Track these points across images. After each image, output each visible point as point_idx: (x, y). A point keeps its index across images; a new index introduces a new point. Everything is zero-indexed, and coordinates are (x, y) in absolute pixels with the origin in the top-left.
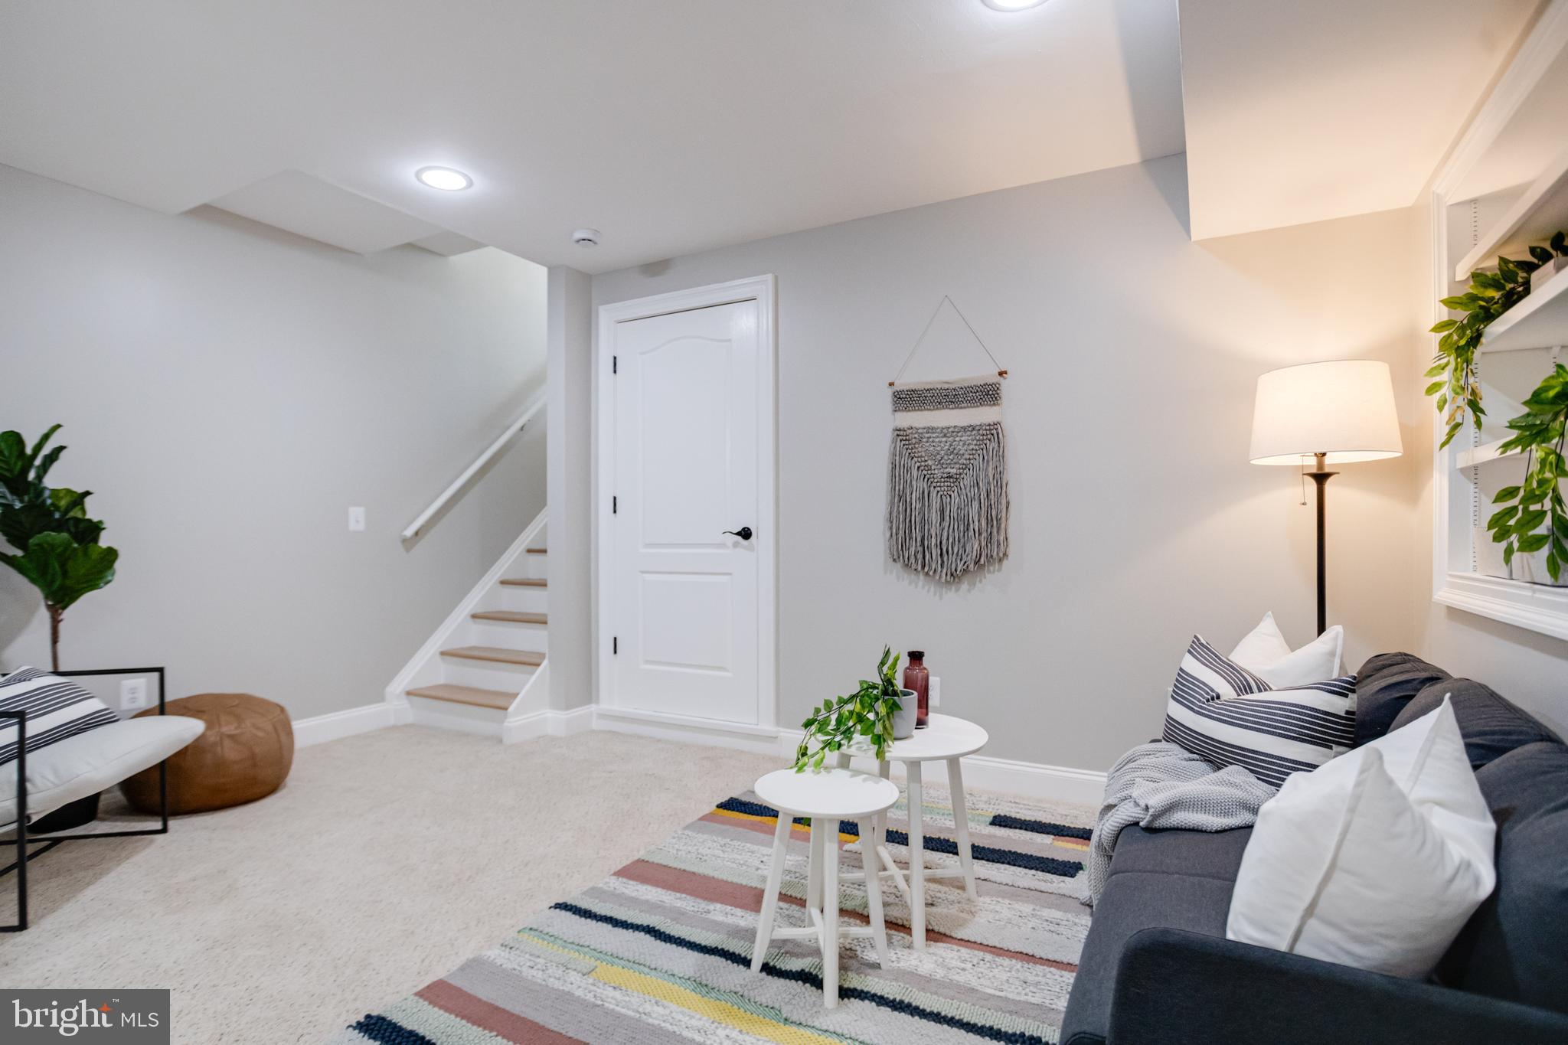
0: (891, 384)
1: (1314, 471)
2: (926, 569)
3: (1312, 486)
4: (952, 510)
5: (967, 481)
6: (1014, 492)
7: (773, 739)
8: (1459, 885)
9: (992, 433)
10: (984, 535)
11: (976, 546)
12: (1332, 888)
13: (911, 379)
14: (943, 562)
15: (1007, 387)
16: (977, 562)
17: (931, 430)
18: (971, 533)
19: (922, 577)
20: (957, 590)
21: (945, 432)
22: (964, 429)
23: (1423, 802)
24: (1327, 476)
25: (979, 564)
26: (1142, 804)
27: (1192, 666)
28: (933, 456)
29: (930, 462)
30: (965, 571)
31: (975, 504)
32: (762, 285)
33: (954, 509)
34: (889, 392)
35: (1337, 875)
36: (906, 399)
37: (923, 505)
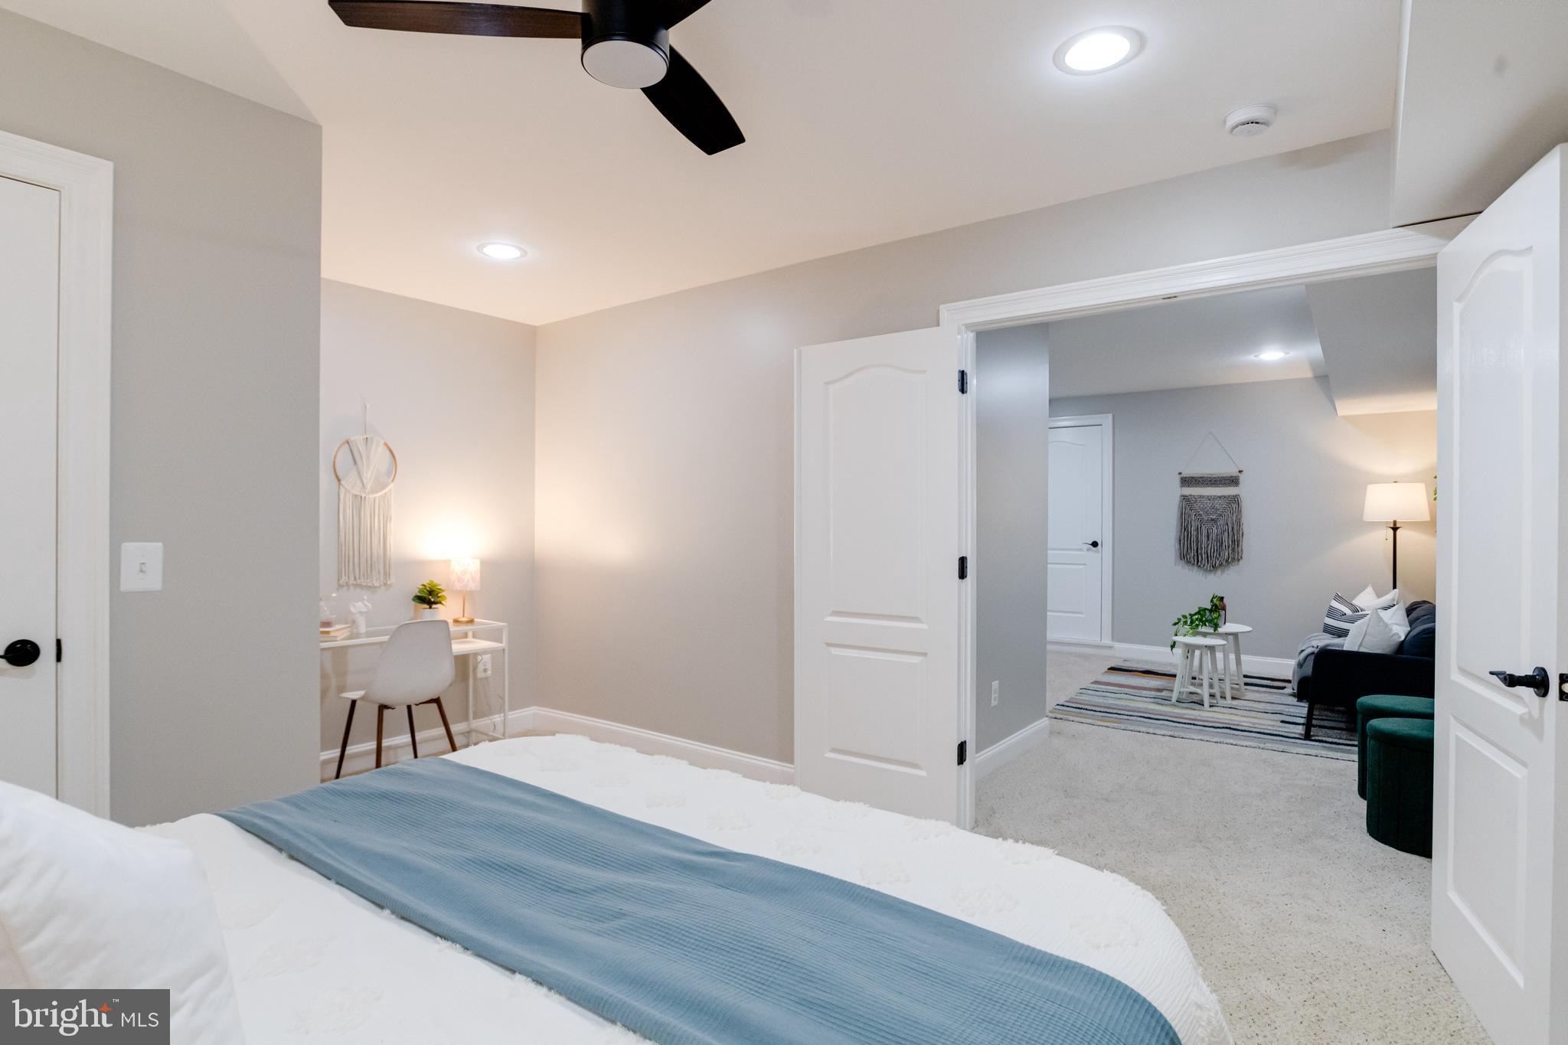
0: (1180, 473)
1: (1392, 526)
2: (1199, 564)
3: (1392, 531)
4: (1213, 536)
5: (1221, 522)
6: (1245, 528)
7: (1111, 647)
8: (1394, 637)
9: (1235, 500)
10: (1231, 548)
11: (1227, 553)
12: (1366, 639)
13: (1189, 472)
14: (1208, 561)
15: (1242, 477)
16: (1227, 561)
17: (1201, 497)
18: (1224, 547)
19: (1196, 567)
20: (1215, 574)
21: (1209, 498)
22: (1220, 497)
23: (1391, 624)
24: (1398, 528)
25: (1229, 562)
26: (1316, 646)
27: (1335, 604)
28: (1202, 510)
29: (1201, 513)
30: (1221, 565)
31: (1226, 534)
32: (1107, 420)
33: (1214, 536)
34: (1179, 477)
35: (1367, 636)
36: (1186, 481)
37: (1198, 533)
